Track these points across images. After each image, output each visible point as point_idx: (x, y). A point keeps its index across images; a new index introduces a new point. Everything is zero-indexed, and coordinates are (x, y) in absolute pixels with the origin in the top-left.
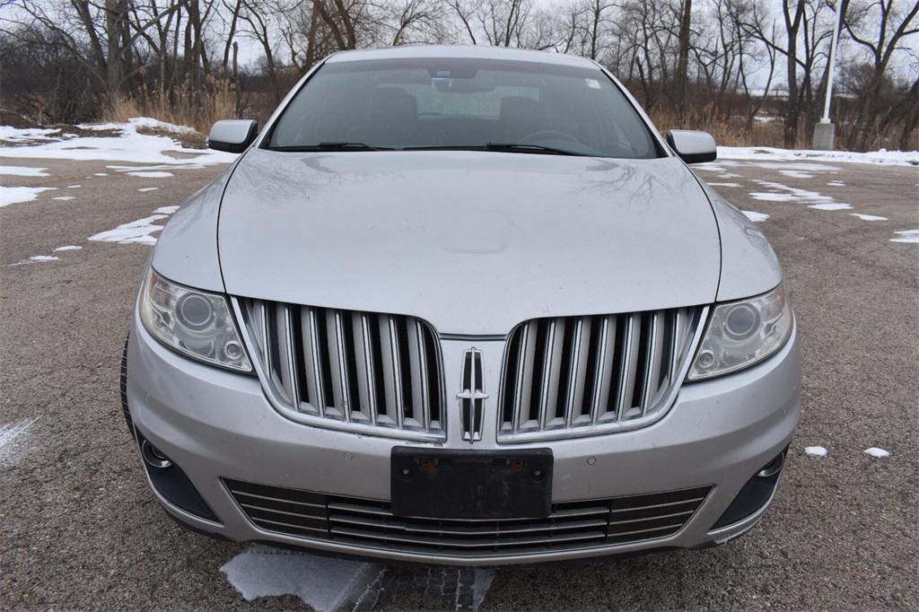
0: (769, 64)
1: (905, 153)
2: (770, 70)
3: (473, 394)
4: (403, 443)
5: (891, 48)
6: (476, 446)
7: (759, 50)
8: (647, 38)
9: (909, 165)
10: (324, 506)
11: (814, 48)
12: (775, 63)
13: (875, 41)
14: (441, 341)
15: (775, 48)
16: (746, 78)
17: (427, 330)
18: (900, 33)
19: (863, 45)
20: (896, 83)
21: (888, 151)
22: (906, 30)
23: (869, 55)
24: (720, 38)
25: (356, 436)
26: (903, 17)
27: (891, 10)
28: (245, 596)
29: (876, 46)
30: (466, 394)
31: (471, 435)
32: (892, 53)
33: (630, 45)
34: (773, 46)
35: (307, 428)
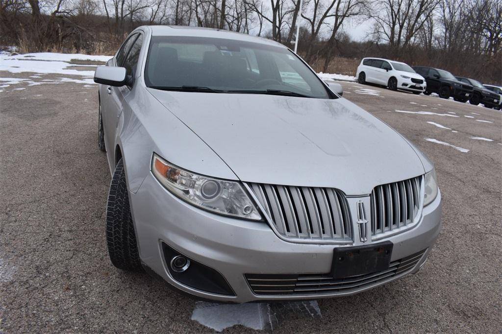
0: (260, 25)
1: (331, 75)
2: (260, 28)
3: (363, 221)
4: (337, 246)
5: (321, 23)
6: (366, 244)
7: (253, 17)
8: (197, 6)
9: (333, 80)
10: (296, 280)
11: (282, 18)
12: (263, 24)
13: (312, 18)
14: (347, 199)
15: (262, 16)
16: (249, 31)
17: (339, 193)
18: (325, 16)
19: (306, 20)
20: (320, 40)
21: (323, 73)
22: (328, 15)
23: (309, 25)
24: (235, 10)
25: (318, 246)
26: (327, 9)
27: (319, 4)
28: (216, 329)
29: (312, 20)
30: (361, 222)
31: (364, 239)
32: (321, 25)
33: (188, 9)
34: (261, 14)
35: (295, 244)
